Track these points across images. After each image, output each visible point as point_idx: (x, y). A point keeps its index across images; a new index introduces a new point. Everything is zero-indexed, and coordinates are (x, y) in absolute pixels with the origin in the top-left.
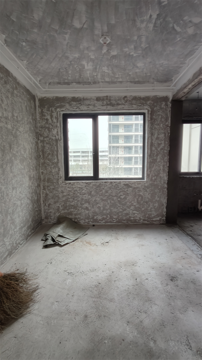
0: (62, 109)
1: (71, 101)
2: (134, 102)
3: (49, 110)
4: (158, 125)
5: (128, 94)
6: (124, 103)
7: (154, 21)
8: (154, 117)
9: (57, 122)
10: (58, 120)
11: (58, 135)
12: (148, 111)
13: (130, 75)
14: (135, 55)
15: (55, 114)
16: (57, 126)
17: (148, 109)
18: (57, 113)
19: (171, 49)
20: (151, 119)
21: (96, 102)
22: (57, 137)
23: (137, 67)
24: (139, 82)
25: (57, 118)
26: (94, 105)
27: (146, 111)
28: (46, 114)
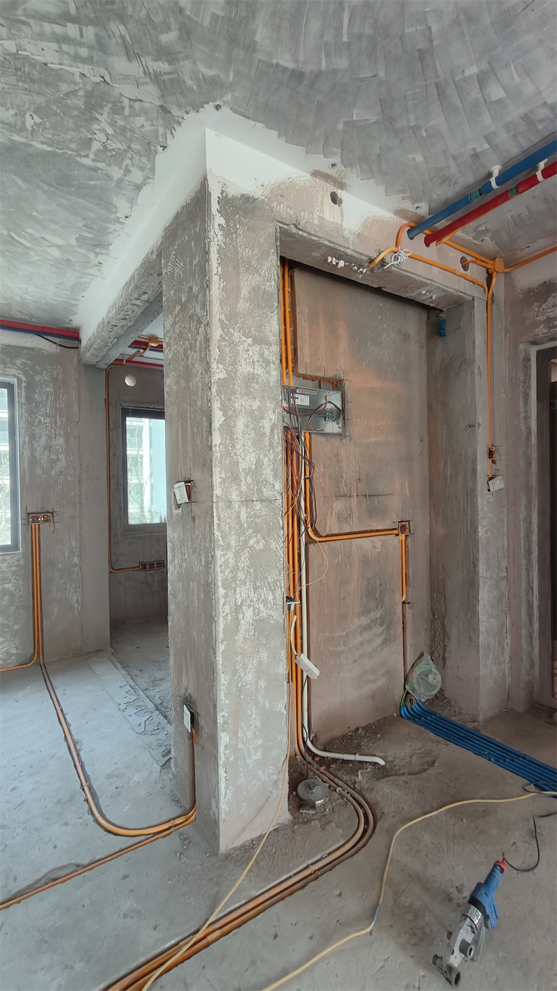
12: (19, 381)
17: (18, 377)
20: (29, 400)
27: (14, 381)
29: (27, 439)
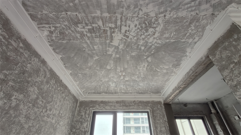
0: (93, 108)
1: (100, 103)
2: (140, 104)
3: (84, 109)
4: (159, 120)
5: (136, 100)
6: (133, 105)
7: (146, 67)
8: (155, 114)
9: (89, 117)
10: (89, 116)
11: (87, 127)
12: (150, 110)
13: (136, 89)
14: (138, 80)
15: (88, 112)
16: (87, 120)
18: (90, 111)
19: (157, 78)
20: (153, 116)
21: (116, 104)
22: (86, 129)
23: (140, 86)
24: (141, 93)
25: (89, 115)
26: (115, 106)
27: (149, 110)
28: (82, 111)
29: (155, 128)
